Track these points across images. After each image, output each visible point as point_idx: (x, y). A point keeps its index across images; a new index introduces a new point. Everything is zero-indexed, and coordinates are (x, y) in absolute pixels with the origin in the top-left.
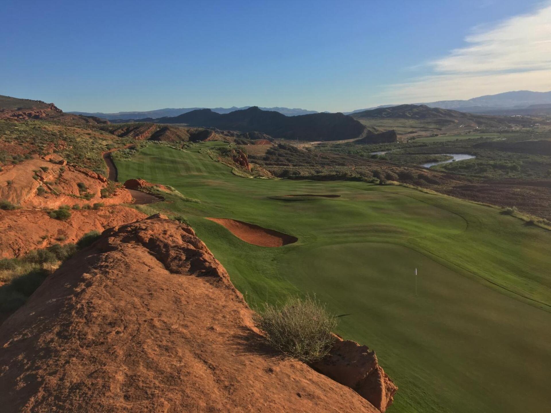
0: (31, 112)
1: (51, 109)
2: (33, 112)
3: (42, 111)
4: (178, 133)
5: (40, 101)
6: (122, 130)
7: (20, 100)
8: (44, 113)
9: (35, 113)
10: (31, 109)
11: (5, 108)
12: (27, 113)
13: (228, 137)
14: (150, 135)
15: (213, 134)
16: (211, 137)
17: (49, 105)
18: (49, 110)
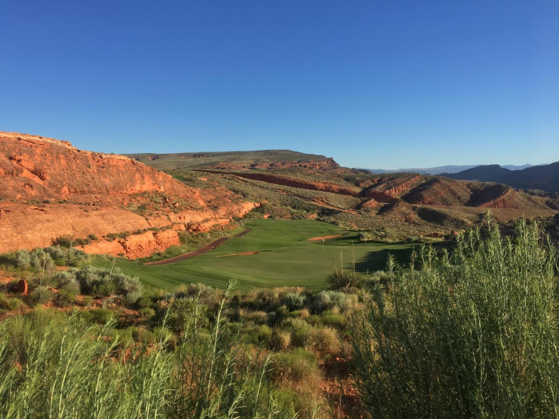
0: (307, 164)
1: (327, 162)
2: (309, 165)
3: (317, 164)
4: (452, 187)
5: (322, 156)
6: (372, 181)
7: (306, 154)
8: (319, 165)
9: (311, 165)
10: (308, 162)
11: (287, 161)
12: (303, 165)
13: (535, 197)
14: (409, 189)
15: (510, 191)
16: (506, 195)
17: (329, 159)
18: (325, 163)
